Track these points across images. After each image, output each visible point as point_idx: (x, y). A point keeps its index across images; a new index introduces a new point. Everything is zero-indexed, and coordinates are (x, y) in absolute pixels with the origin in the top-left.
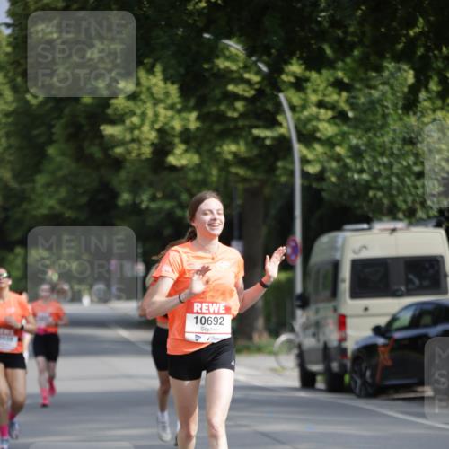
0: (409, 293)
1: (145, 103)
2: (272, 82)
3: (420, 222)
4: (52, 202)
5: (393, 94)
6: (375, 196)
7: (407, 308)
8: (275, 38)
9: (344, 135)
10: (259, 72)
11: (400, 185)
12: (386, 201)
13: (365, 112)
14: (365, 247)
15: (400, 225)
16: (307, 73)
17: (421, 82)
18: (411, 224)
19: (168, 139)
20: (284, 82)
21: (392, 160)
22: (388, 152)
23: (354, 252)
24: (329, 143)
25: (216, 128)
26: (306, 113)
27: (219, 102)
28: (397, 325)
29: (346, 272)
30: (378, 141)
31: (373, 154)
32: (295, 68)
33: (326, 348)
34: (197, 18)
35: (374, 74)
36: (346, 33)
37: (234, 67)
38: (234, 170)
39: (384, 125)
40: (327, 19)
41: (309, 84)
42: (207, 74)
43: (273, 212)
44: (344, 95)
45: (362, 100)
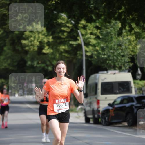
0: (120, 93)
1: (35, 33)
2: (76, 27)
3: (123, 71)
4: (6, 65)
5: (114, 30)
6: (109, 63)
7: (119, 98)
8: (76, 13)
9: (99, 43)
10: (71, 23)
11: (117, 59)
12: (112, 64)
13: (105, 36)
14: (105, 79)
15: (117, 72)
16: (87, 24)
17: (123, 27)
18: (120, 71)
19: (43, 45)
20: (79, 27)
21: (114, 51)
22: (113, 49)
23: (102, 80)
24: (94, 46)
25: (58, 41)
26: (87, 37)
27: (59, 33)
28: (116, 103)
29: (99, 86)
30: (110, 45)
31: (108, 49)
32: (83, 22)
33: (93, 110)
34: (52, 7)
35: (108, 24)
36: (99, 11)
37: (63, 22)
38: (64, 54)
39: (111, 40)
40: (93, 7)
41: (87, 27)
42: (55, 24)
43: (76, 67)
44: (99, 31)
45: (104, 32)
